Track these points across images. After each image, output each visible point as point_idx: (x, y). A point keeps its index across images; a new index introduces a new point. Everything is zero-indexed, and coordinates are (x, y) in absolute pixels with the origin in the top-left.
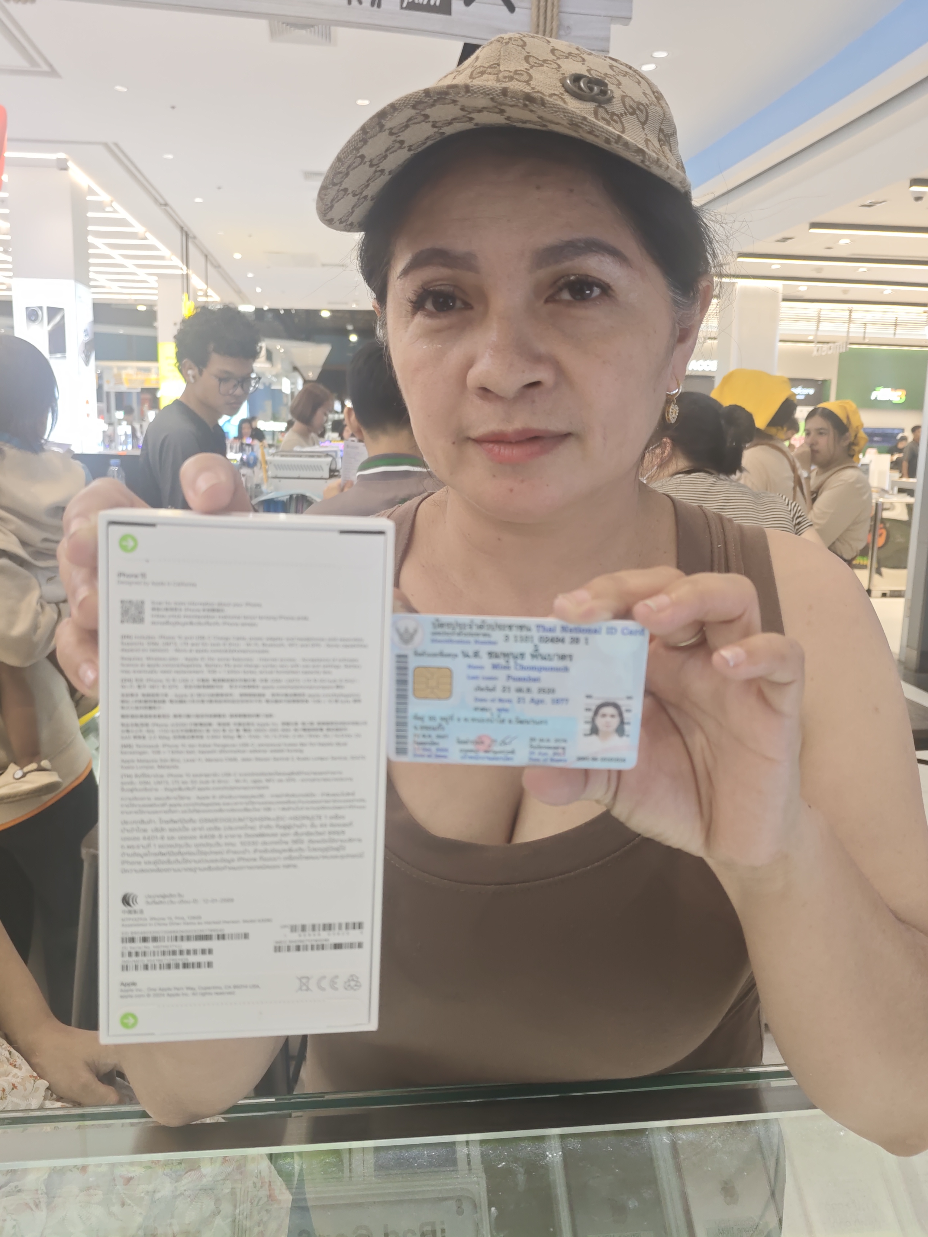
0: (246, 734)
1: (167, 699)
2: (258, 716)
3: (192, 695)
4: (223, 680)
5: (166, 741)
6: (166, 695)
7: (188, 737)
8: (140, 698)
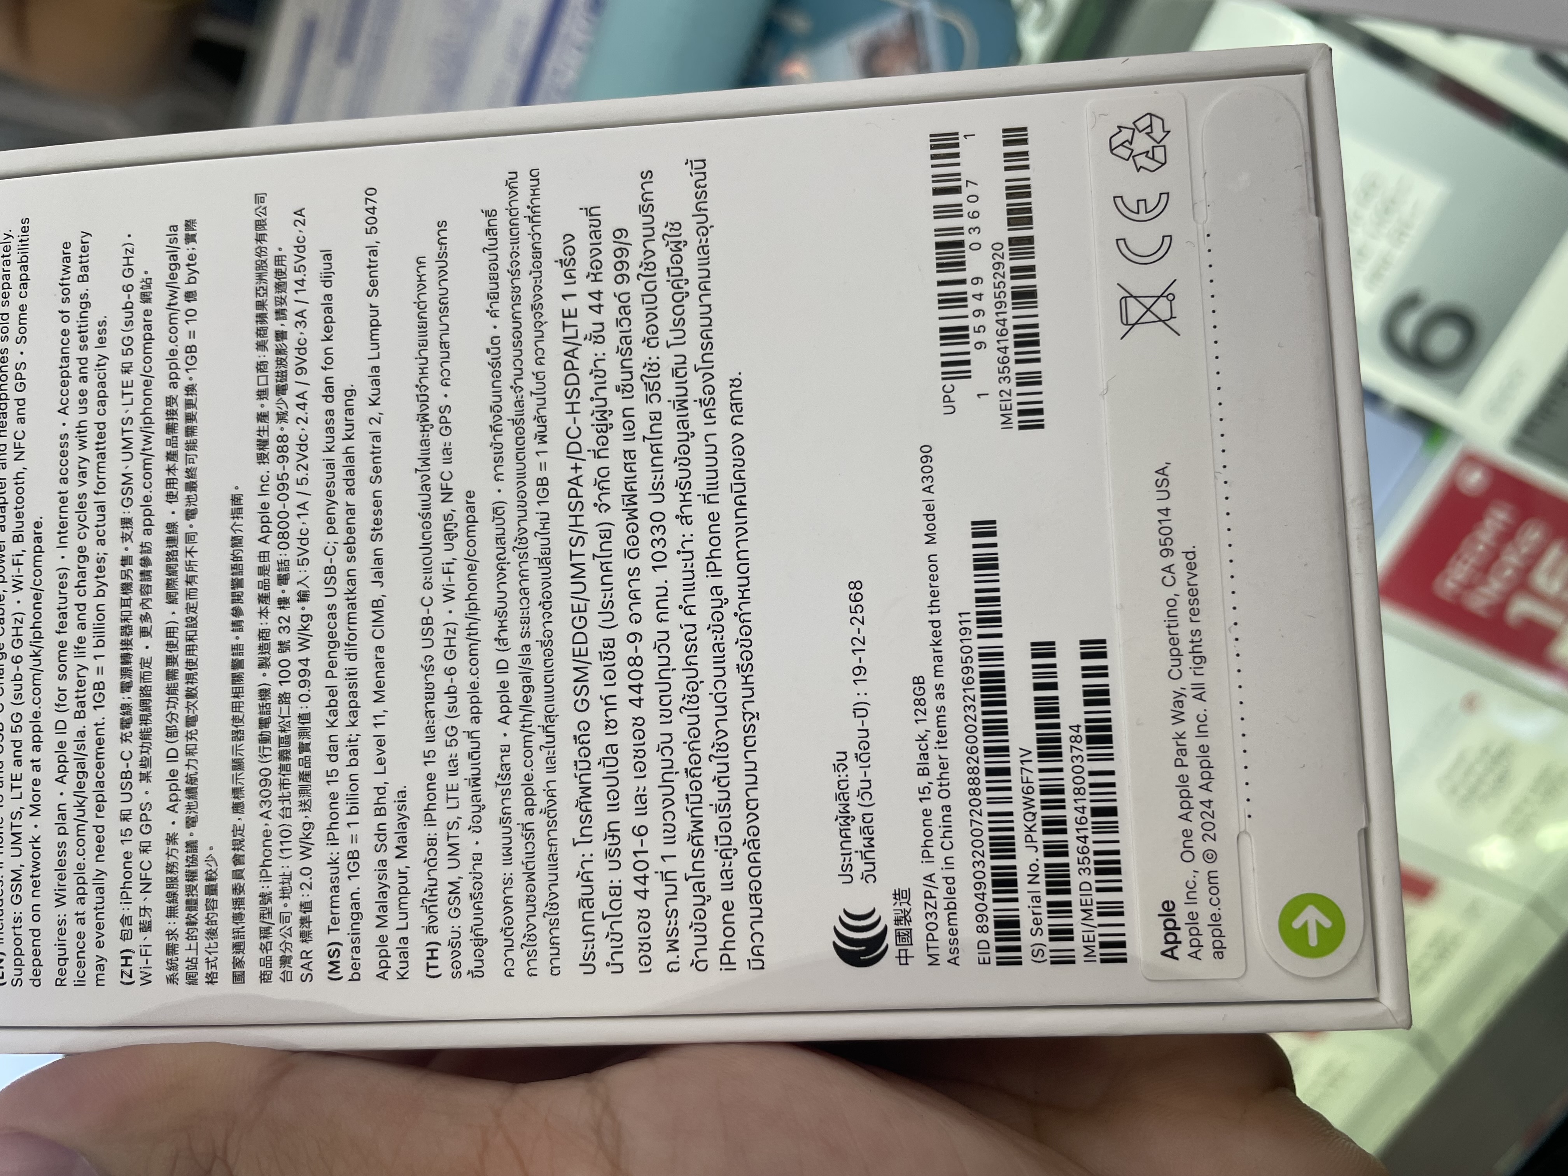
0: (295, 574)
1: (184, 836)
2: (236, 542)
3: (171, 758)
4: (126, 659)
5: (319, 836)
6: (171, 839)
7: (305, 762)
8: (180, 923)
